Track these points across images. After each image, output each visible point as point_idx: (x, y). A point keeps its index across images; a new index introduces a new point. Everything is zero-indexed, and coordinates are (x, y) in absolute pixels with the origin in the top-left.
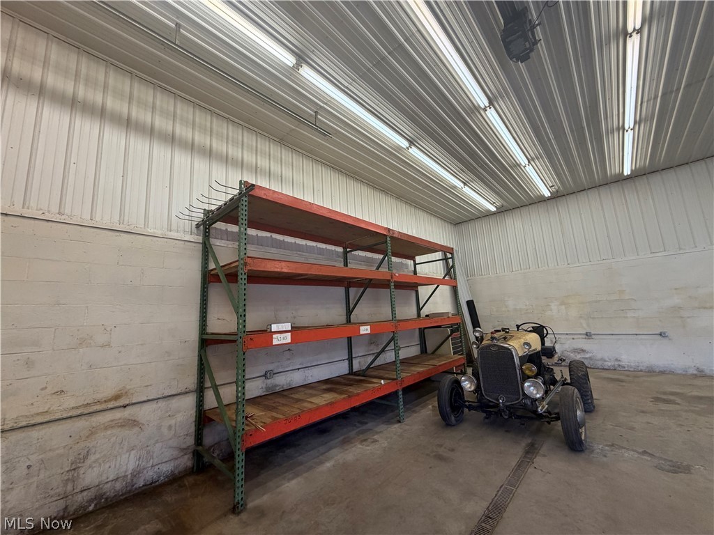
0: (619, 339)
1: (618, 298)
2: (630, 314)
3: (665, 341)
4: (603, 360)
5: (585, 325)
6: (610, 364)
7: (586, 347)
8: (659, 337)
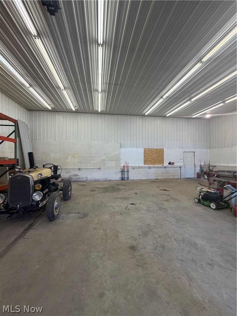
0: (88, 170)
1: (90, 156)
2: (93, 162)
3: (100, 170)
4: (83, 178)
5: (79, 166)
6: (84, 179)
7: (78, 174)
8: (98, 169)
